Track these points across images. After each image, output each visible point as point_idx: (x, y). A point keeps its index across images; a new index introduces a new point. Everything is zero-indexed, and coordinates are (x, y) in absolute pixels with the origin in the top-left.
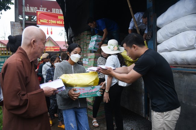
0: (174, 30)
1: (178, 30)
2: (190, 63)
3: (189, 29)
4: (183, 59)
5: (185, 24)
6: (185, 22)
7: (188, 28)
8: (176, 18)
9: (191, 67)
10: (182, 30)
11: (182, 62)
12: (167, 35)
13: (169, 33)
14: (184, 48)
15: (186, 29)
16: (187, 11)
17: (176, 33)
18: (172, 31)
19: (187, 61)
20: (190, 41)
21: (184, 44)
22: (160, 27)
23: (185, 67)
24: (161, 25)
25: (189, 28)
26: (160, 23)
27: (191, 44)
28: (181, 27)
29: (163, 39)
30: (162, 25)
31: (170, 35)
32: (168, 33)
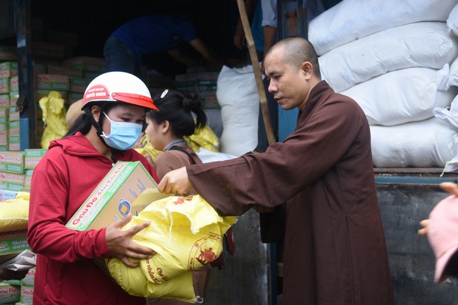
0: (371, 63)
1: (382, 65)
2: (416, 162)
3: (416, 64)
4: (397, 151)
5: (405, 47)
6: (405, 43)
7: (412, 62)
8: (373, 29)
9: (423, 174)
10: (395, 65)
11: (395, 158)
12: (343, 77)
13: (354, 71)
14: (401, 117)
15: (408, 62)
16: (410, 11)
17: (374, 72)
18: (363, 67)
19: (408, 156)
20: (423, 98)
21: (402, 108)
23: (403, 174)
24: (323, 45)
25: (414, 60)
26: (321, 40)
27: (424, 107)
28: (392, 57)
30: (328, 46)
31: (353, 79)
32: (350, 73)
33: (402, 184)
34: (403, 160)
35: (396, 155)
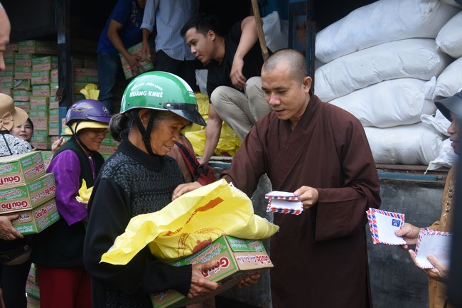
0: (368, 73)
1: (378, 75)
2: (404, 160)
3: (407, 75)
4: (388, 150)
5: (399, 60)
6: (399, 56)
7: (405, 73)
8: (372, 43)
9: (410, 171)
10: (390, 75)
11: (386, 156)
12: (344, 84)
13: (353, 79)
14: (393, 121)
15: (401, 73)
16: (404, 29)
17: (371, 81)
18: (362, 76)
19: (398, 155)
20: (412, 106)
21: (394, 113)
22: (325, 61)
23: (393, 170)
24: (327, 55)
25: (406, 71)
26: (326, 50)
27: (414, 113)
28: (387, 68)
29: (332, 94)
30: (331, 56)
31: (353, 85)
32: (350, 80)
33: (392, 179)
34: (393, 158)
35: (387, 154)
